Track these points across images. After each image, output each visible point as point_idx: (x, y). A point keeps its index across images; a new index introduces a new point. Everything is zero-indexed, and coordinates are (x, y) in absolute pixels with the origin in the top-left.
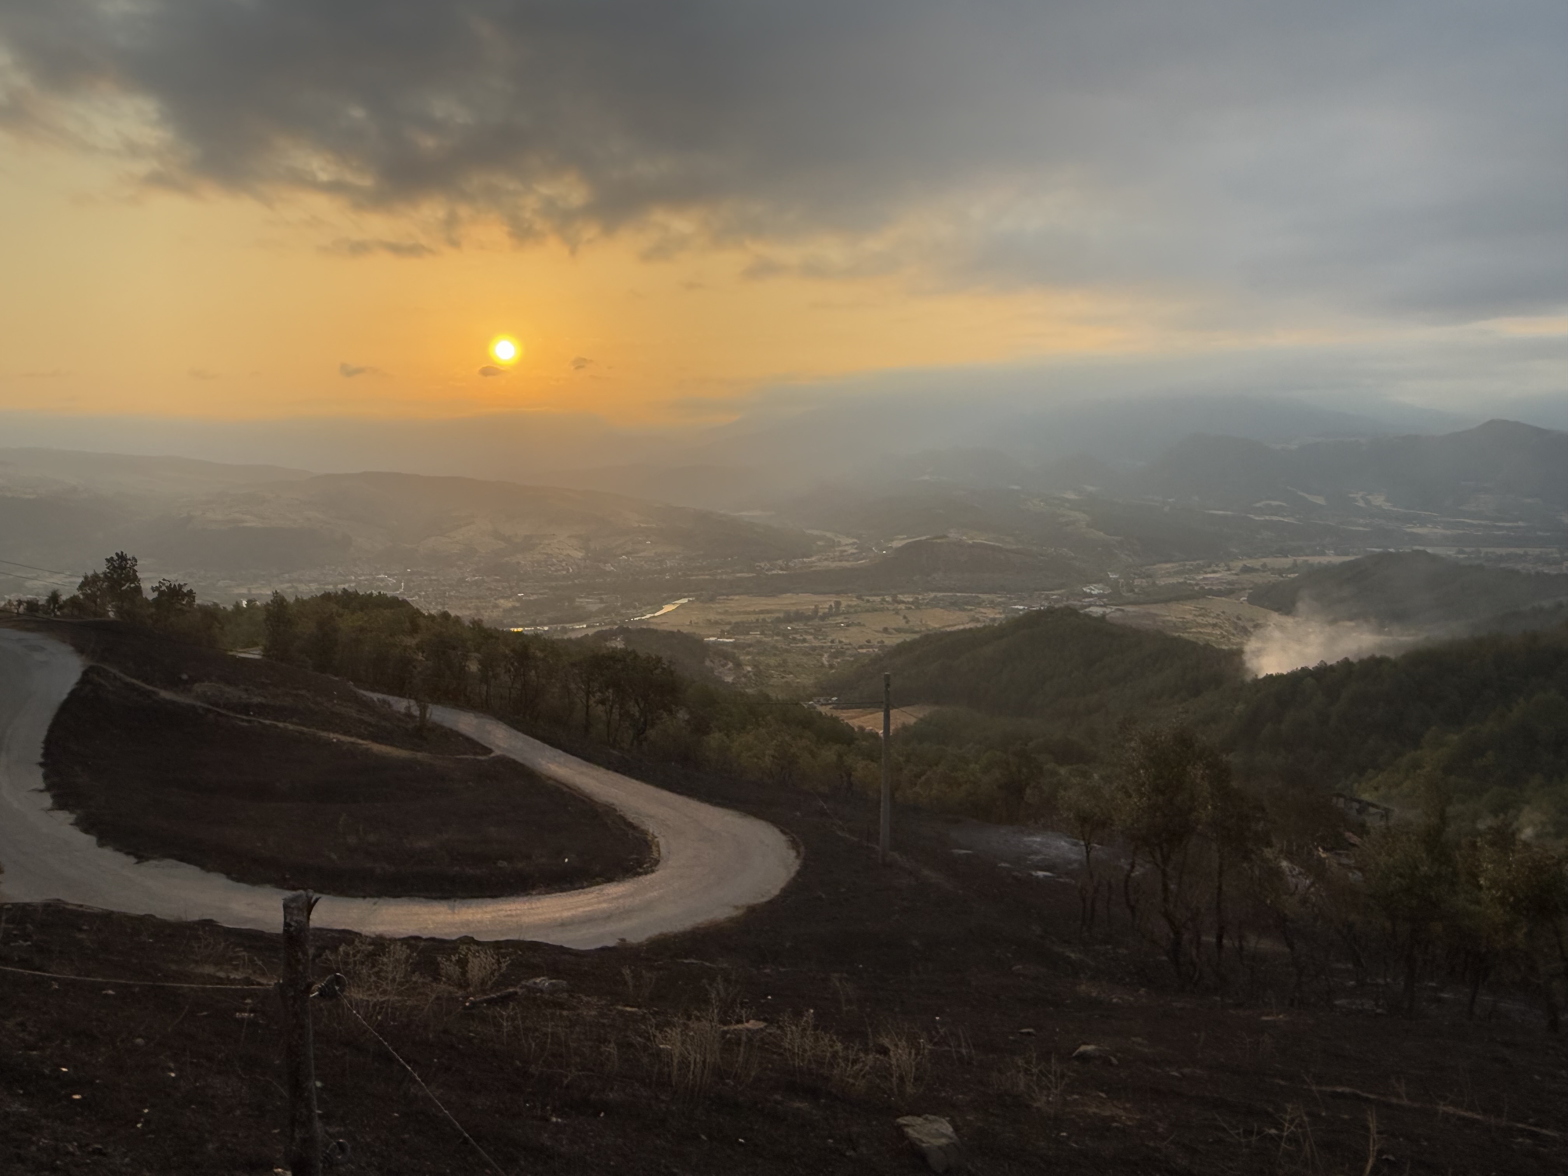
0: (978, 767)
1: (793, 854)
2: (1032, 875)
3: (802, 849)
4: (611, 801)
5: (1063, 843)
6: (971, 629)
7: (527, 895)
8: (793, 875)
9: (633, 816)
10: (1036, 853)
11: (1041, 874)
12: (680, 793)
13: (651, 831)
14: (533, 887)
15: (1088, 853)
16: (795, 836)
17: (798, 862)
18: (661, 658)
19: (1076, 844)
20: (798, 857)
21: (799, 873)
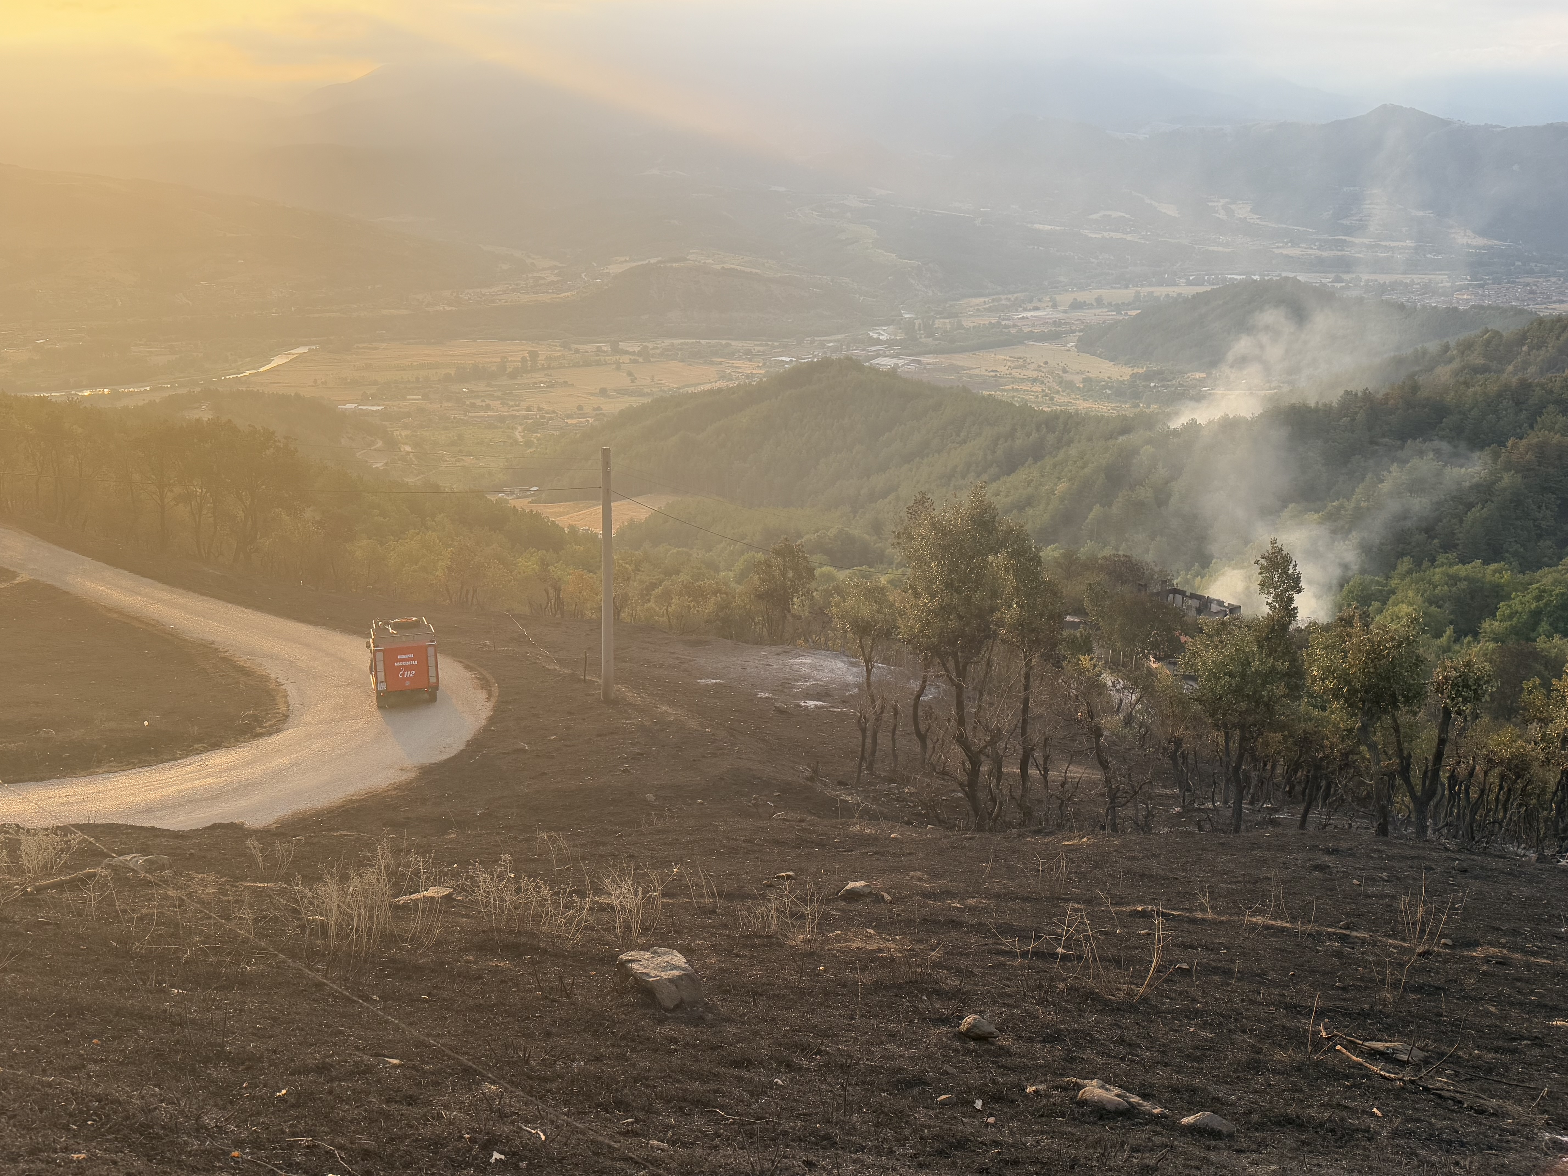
0: (731, 574)
1: (482, 695)
2: (800, 706)
3: (495, 690)
4: (211, 638)
5: (840, 664)
6: (720, 390)
7: (91, 774)
8: (483, 722)
9: (245, 658)
10: (805, 678)
11: (811, 704)
12: (315, 624)
13: (273, 676)
14: (99, 764)
15: (869, 671)
16: (485, 673)
17: (490, 705)
19: (853, 664)
20: (488, 699)
21: (491, 720)
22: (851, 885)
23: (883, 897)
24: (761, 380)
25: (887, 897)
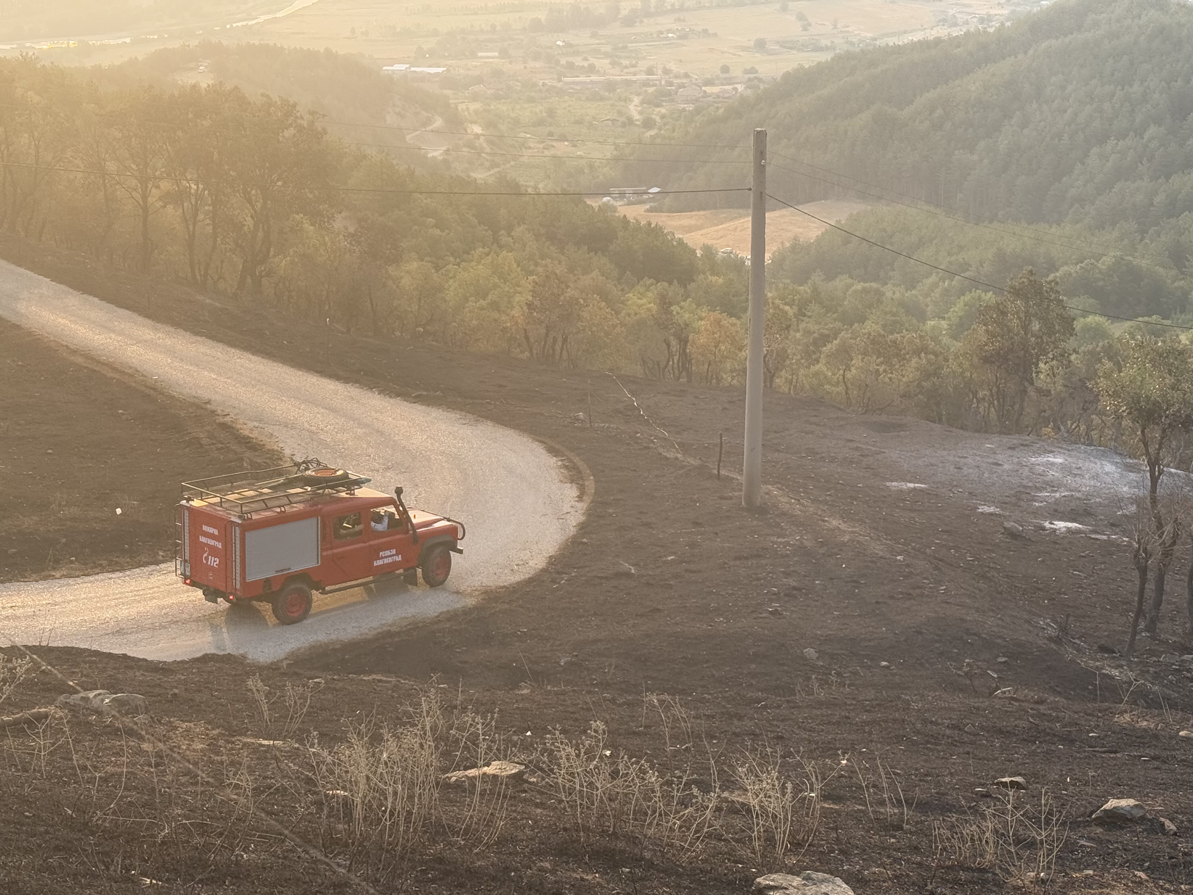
0: (944, 324)
1: (571, 491)
2: (1043, 529)
3: (590, 484)
4: (206, 395)
5: (1109, 467)
6: (938, 41)
7: (46, 578)
8: (572, 531)
9: (251, 424)
10: (1053, 486)
11: (1061, 525)
12: (346, 380)
13: (287, 452)
14: (57, 563)
15: (1154, 480)
16: (576, 460)
17: (582, 506)
18: (294, 106)
19: (1130, 468)
20: (580, 498)
21: (582, 527)
22: (1112, 804)
23: (1162, 825)
24: (1003, 24)
25: (1170, 826)
